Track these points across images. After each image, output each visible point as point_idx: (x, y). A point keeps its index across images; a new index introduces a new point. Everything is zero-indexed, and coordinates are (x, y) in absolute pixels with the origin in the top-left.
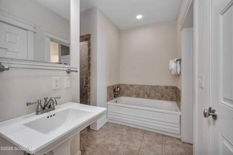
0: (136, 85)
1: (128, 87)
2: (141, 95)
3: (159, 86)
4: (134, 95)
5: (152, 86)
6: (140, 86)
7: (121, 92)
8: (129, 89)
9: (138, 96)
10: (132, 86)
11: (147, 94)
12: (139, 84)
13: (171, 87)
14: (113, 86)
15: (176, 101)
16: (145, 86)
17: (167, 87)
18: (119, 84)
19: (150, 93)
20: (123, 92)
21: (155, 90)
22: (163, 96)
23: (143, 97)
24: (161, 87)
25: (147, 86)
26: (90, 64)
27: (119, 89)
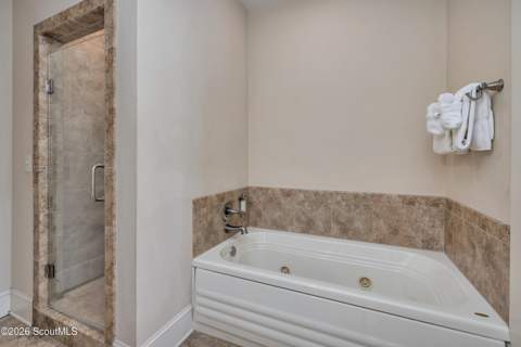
0: (300, 191)
1: (274, 198)
2: (320, 224)
3: (381, 196)
4: (295, 223)
5: (356, 196)
6: (316, 193)
7: (252, 213)
8: (279, 204)
9: (308, 227)
10: (288, 193)
11: (338, 223)
12: (313, 188)
13: (427, 199)
14: (221, 197)
15: (446, 251)
16: (331, 194)
17: (411, 201)
18: (247, 189)
19: (351, 221)
20: (259, 214)
21: (367, 207)
22: (395, 232)
23: (326, 233)
24: (389, 197)
25: (337, 193)
26: (112, 111)
27: (243, 203)
